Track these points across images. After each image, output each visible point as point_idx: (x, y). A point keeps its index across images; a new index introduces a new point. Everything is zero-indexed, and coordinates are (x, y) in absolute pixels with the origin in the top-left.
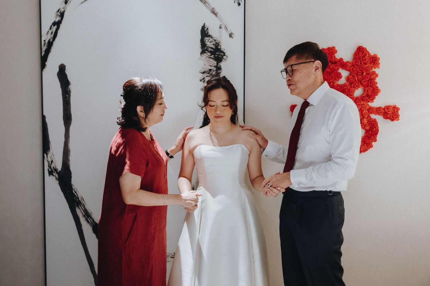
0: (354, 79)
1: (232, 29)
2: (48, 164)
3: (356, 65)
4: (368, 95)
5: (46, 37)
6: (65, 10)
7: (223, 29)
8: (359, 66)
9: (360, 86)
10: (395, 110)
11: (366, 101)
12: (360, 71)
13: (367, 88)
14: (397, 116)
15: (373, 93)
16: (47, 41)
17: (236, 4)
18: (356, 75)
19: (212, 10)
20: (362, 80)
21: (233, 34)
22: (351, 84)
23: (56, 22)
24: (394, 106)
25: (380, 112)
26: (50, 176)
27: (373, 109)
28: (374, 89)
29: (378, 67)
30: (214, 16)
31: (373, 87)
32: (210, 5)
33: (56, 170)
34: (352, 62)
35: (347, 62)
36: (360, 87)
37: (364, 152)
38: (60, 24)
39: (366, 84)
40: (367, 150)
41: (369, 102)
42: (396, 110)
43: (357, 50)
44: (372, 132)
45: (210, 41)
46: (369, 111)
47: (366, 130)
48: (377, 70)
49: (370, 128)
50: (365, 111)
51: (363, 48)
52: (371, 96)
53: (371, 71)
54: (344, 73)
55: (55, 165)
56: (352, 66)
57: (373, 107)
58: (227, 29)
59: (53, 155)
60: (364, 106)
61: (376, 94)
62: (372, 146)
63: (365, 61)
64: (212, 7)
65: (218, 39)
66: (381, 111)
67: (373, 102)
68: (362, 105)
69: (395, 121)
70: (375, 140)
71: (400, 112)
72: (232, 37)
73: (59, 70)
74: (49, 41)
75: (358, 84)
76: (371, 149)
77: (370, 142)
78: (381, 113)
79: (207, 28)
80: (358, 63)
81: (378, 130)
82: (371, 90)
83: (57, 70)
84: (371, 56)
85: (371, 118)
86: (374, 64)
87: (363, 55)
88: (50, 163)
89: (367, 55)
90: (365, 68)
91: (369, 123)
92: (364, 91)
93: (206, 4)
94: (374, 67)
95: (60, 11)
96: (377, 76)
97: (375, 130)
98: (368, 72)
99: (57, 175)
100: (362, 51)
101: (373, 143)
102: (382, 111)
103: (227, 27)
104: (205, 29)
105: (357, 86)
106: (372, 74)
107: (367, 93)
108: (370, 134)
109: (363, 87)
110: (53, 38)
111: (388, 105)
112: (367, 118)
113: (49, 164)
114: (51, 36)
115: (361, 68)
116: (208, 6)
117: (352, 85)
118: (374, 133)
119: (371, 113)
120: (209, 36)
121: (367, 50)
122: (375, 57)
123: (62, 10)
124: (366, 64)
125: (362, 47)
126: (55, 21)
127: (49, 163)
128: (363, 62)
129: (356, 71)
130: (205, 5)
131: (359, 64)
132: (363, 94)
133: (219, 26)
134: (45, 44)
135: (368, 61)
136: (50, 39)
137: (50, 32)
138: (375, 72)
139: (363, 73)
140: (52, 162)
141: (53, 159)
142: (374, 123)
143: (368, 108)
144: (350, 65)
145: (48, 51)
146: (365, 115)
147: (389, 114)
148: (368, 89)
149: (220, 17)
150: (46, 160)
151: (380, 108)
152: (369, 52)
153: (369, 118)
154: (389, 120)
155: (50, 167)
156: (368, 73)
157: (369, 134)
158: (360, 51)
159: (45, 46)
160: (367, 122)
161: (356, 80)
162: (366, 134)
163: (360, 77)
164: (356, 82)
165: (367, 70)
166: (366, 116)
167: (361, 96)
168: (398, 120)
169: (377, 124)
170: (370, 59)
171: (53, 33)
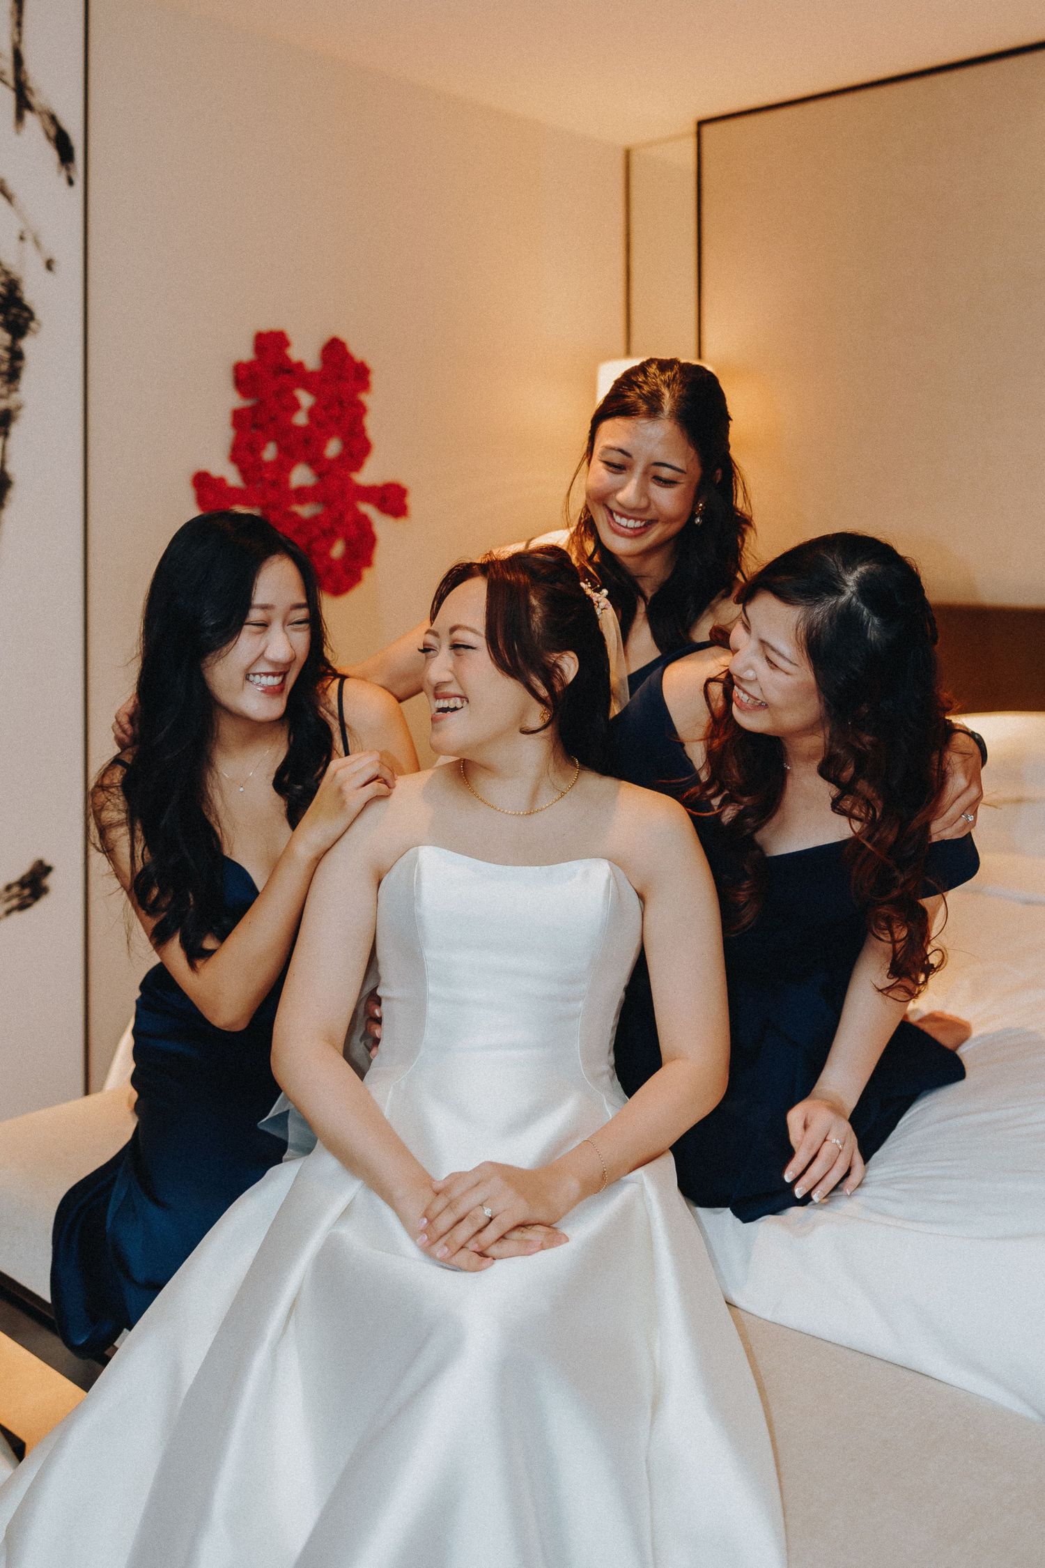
1: (52, 248)
4: (351, 457)
7: (29, 244)
9: (337, 433)
10: (399, 494)
11: (348, 469)
13: (349, 440)
14: (403, 508)
15: (362, 452)
21: (56, 262)
24: (398, 484)
25: (374, 497)
27: (361, 490)
28: (363, 441)
29: (369, 392)
30: (2, 200)
34: (320, 373)
35: (311, 373)
36: (336, 436)
37: (346, 594)
39: (346, 429)
41: (354, 471)
42: (402, 494)
43: (328, 345)
46: (354, 495)
47: (348, 540)
48: (367, 399)
49: (355, 534)
50: (348, 495)
51: (341, 343)
52: (357, 457)
54: (305, 399)
56: (322, 383)
57: (361, 486)
58: (40, 246)
60: (345, 480)
62: (362, 579)
63: (344, 374)
65: (15, 271)
66: (376, 494)
67: (362, 473)
68: (342, 477)
69: (401, 518)
71: (408, 499)
72: (53, 270)
75: (332, 428)
76: (361, 584)
77: (357, 569)
81: (375, 541)
84: (356, 363)
85: (358, 511)
86: (361, 384)
87: (341, 360)
89: (349, 360)
90: (346, 390)
91: (355, 522)
92: (344, 444)
94: (362, 389)
96: (366, 411)
98: (353, 400)
100: (338, 348)
101: (365, 572)
103: (40, 240)
105: (330, 434)
106: (357, 406)
107: (350, 452)
109: (342, 436)
111: (388, 483)
112: (352, 512)
117: (321, 429)
118: (368, 545)
119: (360, 499)
121: (348, 348)
122: (362, 368)
124: (347, 381)
125: (337, 339)
132: (344, 453)
133: (19, 234)
135: (350, 375)
138: (362, 402)
142: (366, 525)
143: (352, 485)
144: (318, 380)
146: (349, 504)
147: (390, 501)
149: (19, 206)
151: (373, 487)
152: (352, 354)
153: (355, 511)
157: (353, 550)
158: (334, 350)
160: (353, 526)
162: (350, 551)
166: (351, 507)
167: (340, 457)
168: (406, 516)
169: (371, 526)
170: (353, 369)
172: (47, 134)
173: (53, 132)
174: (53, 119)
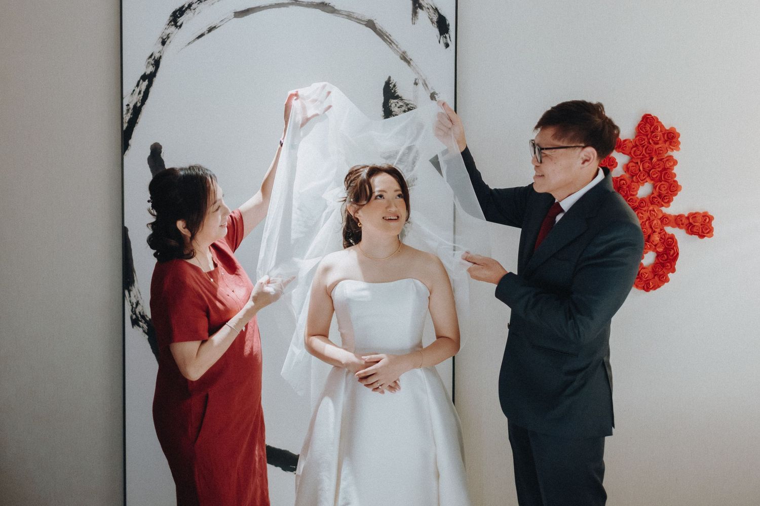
0: (638, 167)
1: (434, 86)
2: (131, 307)
3: (641, 144)
4: (660, 195)
5: (130, 100)
6: (162, 55)
7: (420, 85)
8: (645, 147)
9: (648, 179)
10: (705, 220)
11: (657, 205)
12: (647, 155)
13: (659, 184)
14: (708, 230)
15: (670, 192)
16: (131, 106)
17: (442, 45)
18: (641, 162)
19: (401, 54)
20: (650, 170)
21: (437, 94)
22: (632, 176)
23: (147, 74)
24: (704, 213)
25: (680, 223)
26: (135, 327)
27: (669, 217)
28: (671, 184)
29: (678, 149)
30: (404, 64)
31: (669, 181)
32: (399, 46)
33: (143, 317)
34: (634, 140)
35: (625, 141)
36: (647, 181)
37: (655, 289)
38: (153, 78)
39: (657, 176)
40: (659, 287)
41: (662, 206)
42: (707, 220)
43: (642, 121)
44: (668, 257)
45: (398, 105)
46: (662, 222)
47: (657, 252)
48: (675, 154)
49: (664, 249)
50: (655, 222)
51: (652, 118)
52: (666, 196)
53: (666, 155)
54: (621, 159)
55: (143, 309)
56: (633, 147)
57: (670, 215)
58: (427, 86)
59: (139, 292)
60: (653, 213)
61: (674, 193)
62: (667, 280)
63: (655, 139)
64: (403, 50)
65: (412, 103)
66: (683, 221)
67: (668, 206)
68: (650, 211)
69: (706, 238)
70: (673, 271)
71: (714, 224)
72: (435, 99)
73: (151, 153)
74: (135, 106)
75: (644, 176)
76: (666, 284)
77: (664, 273)
78: (682, 224)
79: (393, 84)
80: (643, 142)
81: (678, 254)
82: (666, 188)
83: (148, 153)
84: (666, 130)
85: (666, 233)
86: (670, 144)
87: (652, 129)
88: (134, 306)
89: (659, 129)
90: (656, 150)
91: (663, 240)
92: (655, 187)
93: (393, 44)
94: (670, 148)
95: (153, 57)
96: (675, 163)
97: (672, 252)
98: (662, 156)
99: (145, 326)
100: (650, 122)
101: (670, 275)
102: (686, 222)
103: (427, 82)
104: (391, 85)
105: (642, 180)
106: (667, 160)
107: (659, 192)
108: (664, 259)
109: (652, 182)
110: (142, 100)
111: (694, 212)
112: (659, 233)
113: (133, 308)
114: (138, 98)
115: (649, 150)
116: (396, 48)
117: (634, 178)
118: (671, 258)
119: (667, 224)
120: (397, 97)
121: (659, 120)
122: (672, 133)
123: (157, 55)
124: (657, 144)
125: (650, 115)
126: (145, 74)
127: (132, 305)
128: (653, 140)
129: (640, 155)
130: (391, 46)
131: (646, 143)
132: (653, 193)
133: (414, 82)
134: (128, 110)
135: (660, 139)
136: (137, 103)
137: (137, 90)
138: (671, 157)
139: (651, 159)
140: (137, 304)
141: (139, 299)
142: (671, 241)
143: (660, 216)
144: (630, 145)
145: (133, 122)
146: (656, 228)
147: (697, 226)
148: (661, 185)
149: (414, 65)
150: (128, 301)
151: (680, 216)
152: (663, 123)
153: (663, 234)
154: (696, 237)
155: (134, 312)
156: (660, 158)
157: (662, 260)
158: (648, 123)
159: (129, 114)
160: (660, 240)
161: (640, 170)
162: (658, 260)
163: (647, 165)
164: (641, 173)
165: (658, 152)
166: (658, 230)
167: (649, 197)
168: (712, 236)
169: (676, 243)
170: (664, 134)
171: (142, 93)
172: (431, 20)
173: (435, 19)
174: (436, 10)
